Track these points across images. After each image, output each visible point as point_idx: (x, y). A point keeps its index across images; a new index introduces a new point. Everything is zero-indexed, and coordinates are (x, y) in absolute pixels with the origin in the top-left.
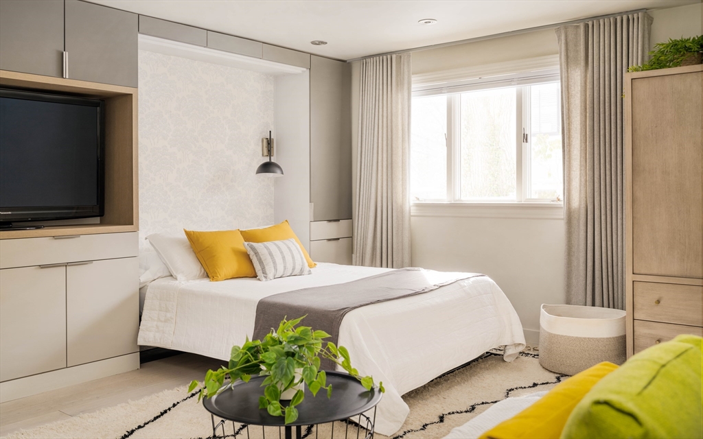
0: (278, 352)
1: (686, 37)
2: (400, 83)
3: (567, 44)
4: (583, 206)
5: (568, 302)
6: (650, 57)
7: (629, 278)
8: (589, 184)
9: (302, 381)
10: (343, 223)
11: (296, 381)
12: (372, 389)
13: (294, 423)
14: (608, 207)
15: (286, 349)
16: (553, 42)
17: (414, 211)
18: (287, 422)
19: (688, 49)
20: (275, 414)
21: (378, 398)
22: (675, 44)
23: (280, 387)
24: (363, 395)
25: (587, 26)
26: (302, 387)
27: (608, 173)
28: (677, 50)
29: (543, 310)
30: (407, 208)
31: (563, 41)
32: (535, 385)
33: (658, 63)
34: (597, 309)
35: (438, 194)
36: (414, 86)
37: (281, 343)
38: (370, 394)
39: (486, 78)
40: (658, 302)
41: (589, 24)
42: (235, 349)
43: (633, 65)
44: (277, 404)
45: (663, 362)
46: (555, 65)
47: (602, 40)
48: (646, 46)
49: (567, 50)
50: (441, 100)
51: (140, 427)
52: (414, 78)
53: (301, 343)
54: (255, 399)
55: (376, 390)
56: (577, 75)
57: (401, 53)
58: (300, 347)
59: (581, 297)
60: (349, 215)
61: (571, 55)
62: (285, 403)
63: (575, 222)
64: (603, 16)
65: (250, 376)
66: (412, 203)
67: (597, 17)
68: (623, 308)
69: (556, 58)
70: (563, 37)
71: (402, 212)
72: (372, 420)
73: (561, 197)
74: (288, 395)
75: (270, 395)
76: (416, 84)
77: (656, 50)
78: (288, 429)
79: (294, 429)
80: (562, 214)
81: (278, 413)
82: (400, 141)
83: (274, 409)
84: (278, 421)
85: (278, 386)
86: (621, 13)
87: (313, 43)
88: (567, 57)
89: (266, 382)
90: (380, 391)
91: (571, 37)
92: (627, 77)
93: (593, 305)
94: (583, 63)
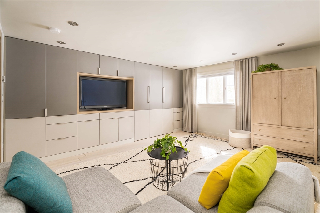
0: (165, 142)
1: (267, 64)
2: (195, 75)
3: (236, 66)
4: (240, 105)
5: (236, 129)
6: (257, 69)
7: (252, 124)
8: (242, 100)
9: (170, 149)
10: (181, 108)
11: (169, 149)
12: (187, 151)
13: (168, 160)
14: (247, 106)
15: (167, 142)
16: (233, 65)
17: (198, 105)
18: (167, 159)
19: (267, 67)
20: (164, 157)
21: (189, 154)
22: (264, 66)
23: (165, 151)
24: (185, 153)
25: (241, 61)
26: (170, 151)
27: (247, 97)
28: (265, 67)
29: (230, 131)
30: (196, 105)
31: (235, 65)
32: (228, 150)
33: (259, 71)
34: (244, 131)
35: (204, 102)
36: (198, 76)
37: (166, 140)
38: (186, 153)
39: (215, 74)
40: (260, 130)
41: (242, 61)
42: (155, 141)
43: (253, 71)
44: (164, 154)
45: (260, 154)
46: (233, 70)
47: (245, 65)
48: (257, 66)
49: (236, 67)
50: (205, 79)
51: (134, 156)
52: (198, 74)
53: (170, 140)
54: (159, 153)
55: (188, 152)
56: (239, 73)
57: (195, 68)
58: (170, 141)
59: (240, 128)
60: (183, 107)
61: (237, 68)
62: (166, 154)
63: (238, 109)
64: (245, 59)
65: (158, 147)
66: (197, 104)
67: (244, 59)
68: (250, 131)
69: (233, 69)
70: (235, 64)
71: (195, 106)
72: (187, 158)
73: (235, 103)
74: (167, 152)
75: (163, 152)
76: (198, 75)
77: (259, 67)
78: (167, 161)
79: (169, 161)
80: (235, 107)
81: (165, 157)
82: (195, 89)
83: (164, 156)
84: (165, 159)
85: (165, 150)
86: (250, 58)
87: (174, 66)
88: (236, 69)
89: (162, 149)
90: (189, 152)
91: (237, 64)
92: (251, 74)
93: (243, 130)
94: (240, 70)
